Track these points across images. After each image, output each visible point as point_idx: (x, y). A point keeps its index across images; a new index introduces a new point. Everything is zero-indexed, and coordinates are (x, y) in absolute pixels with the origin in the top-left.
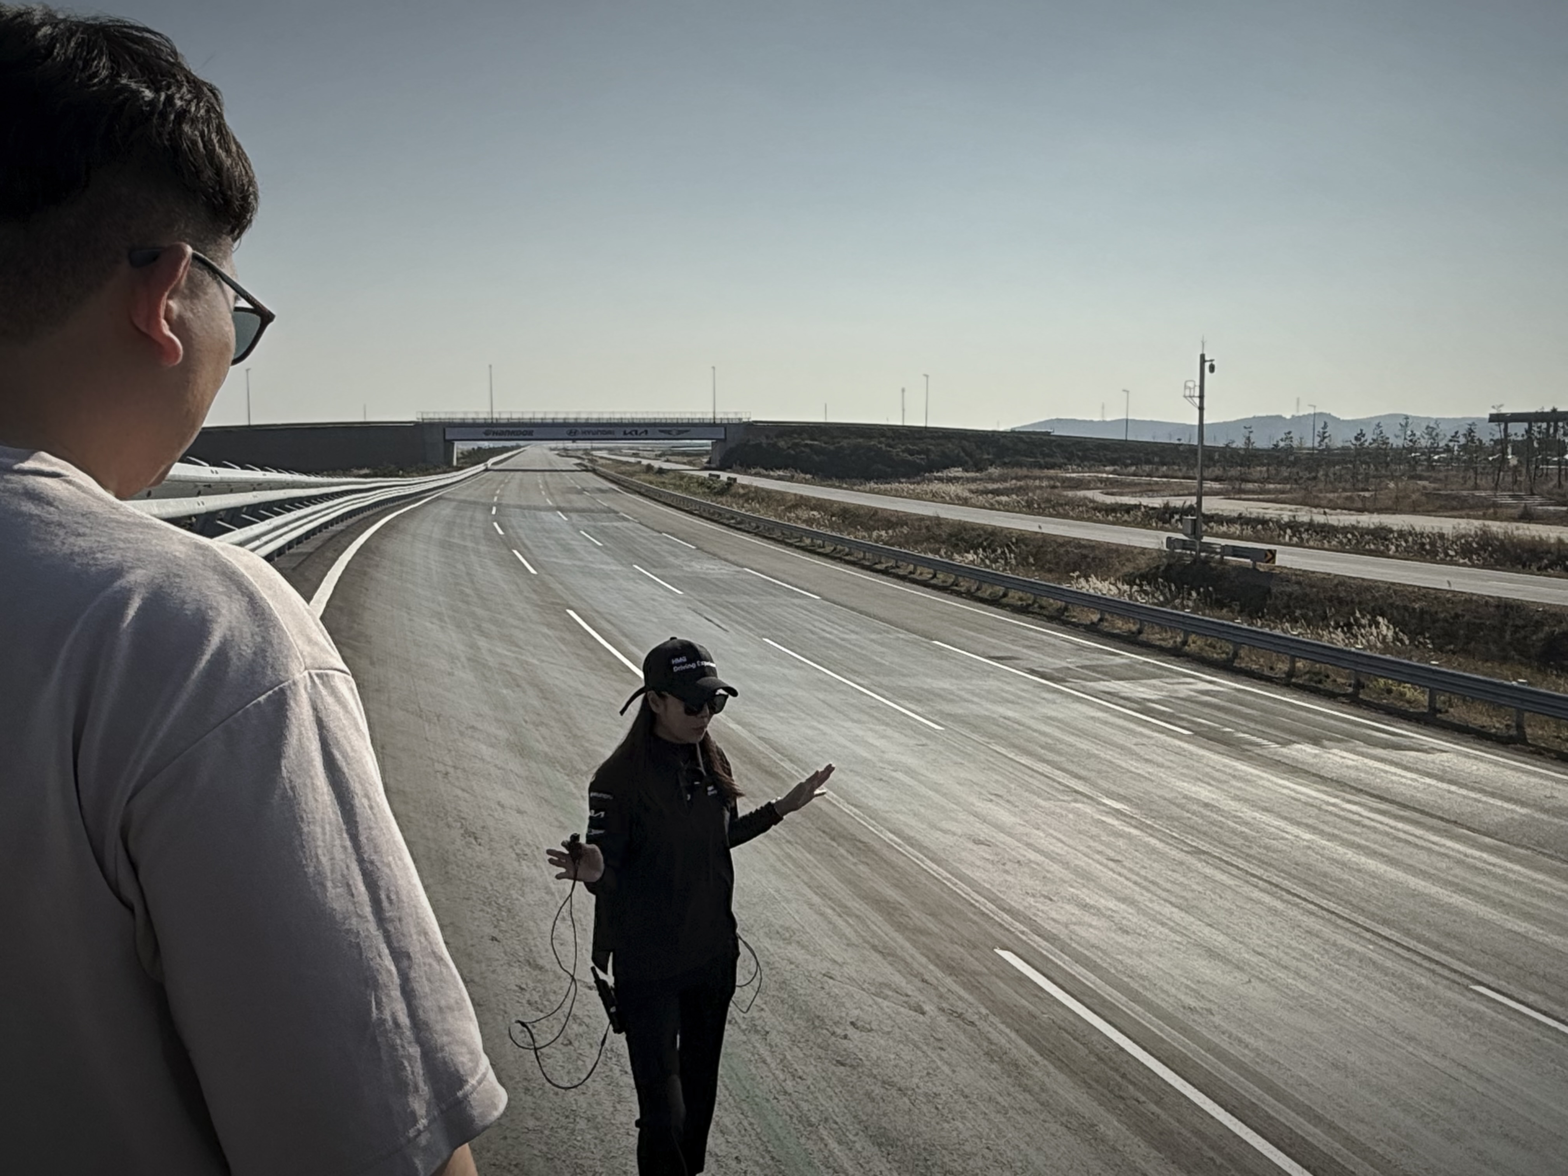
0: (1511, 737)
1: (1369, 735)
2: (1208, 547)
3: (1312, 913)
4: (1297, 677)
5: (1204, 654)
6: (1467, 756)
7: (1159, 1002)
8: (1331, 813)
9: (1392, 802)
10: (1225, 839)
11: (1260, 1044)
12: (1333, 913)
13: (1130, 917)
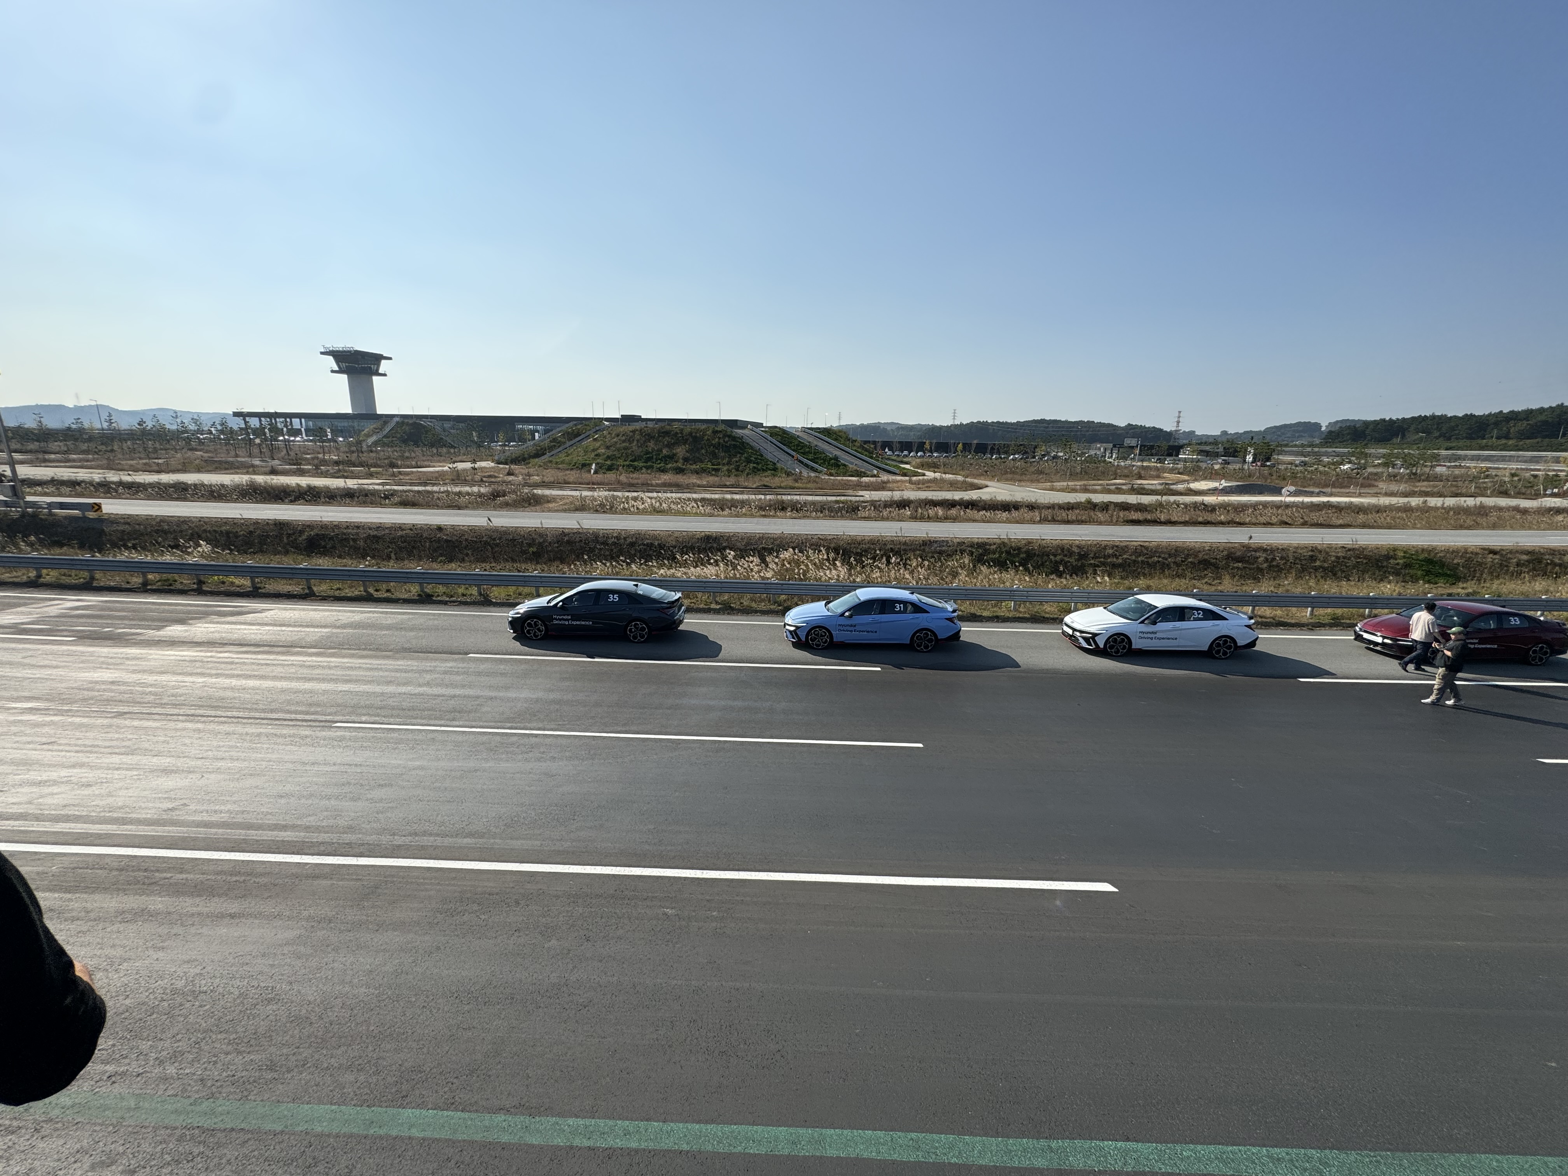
0: (306, 594)
1: (220, 611)
2: (33, 504)
3: (225, 722)
4: (152, 585)
5: (62, 581)
6: (285, 609)
7: (144, 816)
8: (211, 662)
9: (251, 645)
10: (139, 700)
11: (229, 807)
12: (238, 717)
13: (86, 774)
